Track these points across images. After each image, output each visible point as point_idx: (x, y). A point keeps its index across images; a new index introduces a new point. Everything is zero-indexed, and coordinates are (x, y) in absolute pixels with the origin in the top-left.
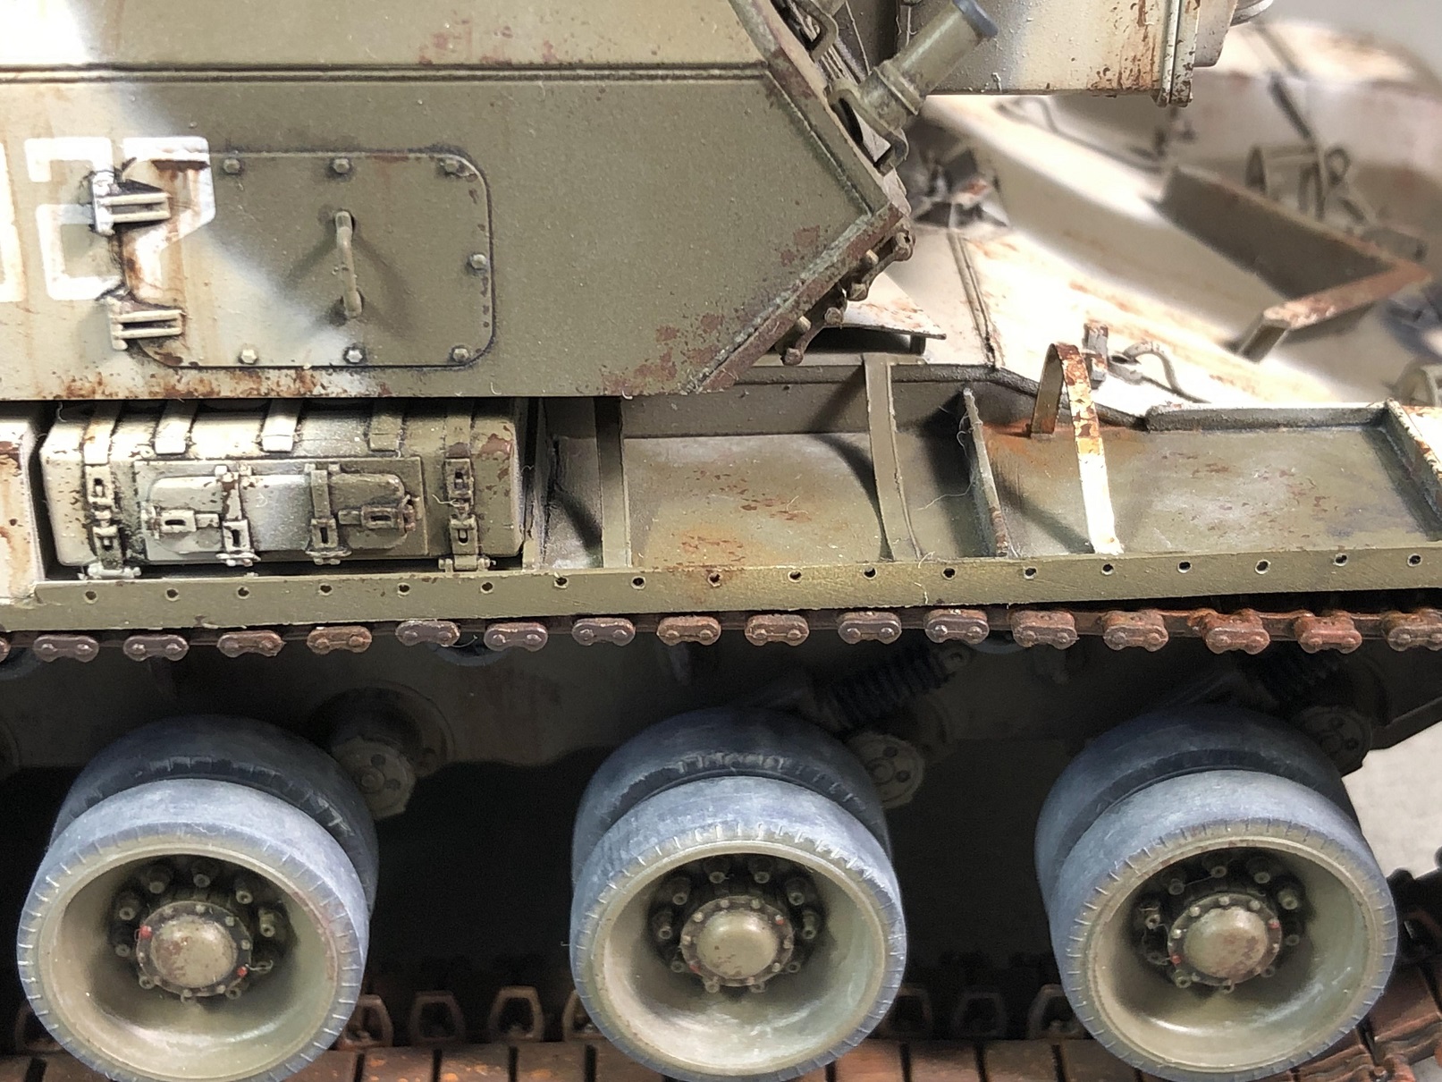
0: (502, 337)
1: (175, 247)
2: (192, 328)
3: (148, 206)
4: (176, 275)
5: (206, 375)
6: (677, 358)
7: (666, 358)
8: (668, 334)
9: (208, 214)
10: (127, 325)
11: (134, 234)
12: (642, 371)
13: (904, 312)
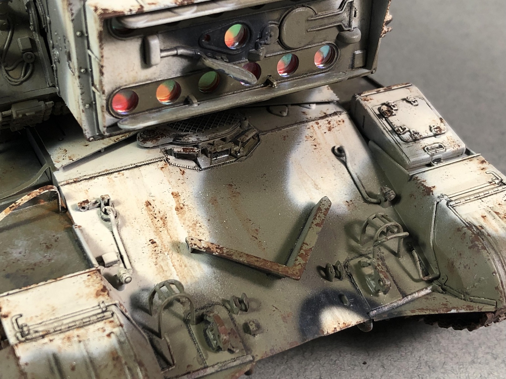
13: (67, 158)
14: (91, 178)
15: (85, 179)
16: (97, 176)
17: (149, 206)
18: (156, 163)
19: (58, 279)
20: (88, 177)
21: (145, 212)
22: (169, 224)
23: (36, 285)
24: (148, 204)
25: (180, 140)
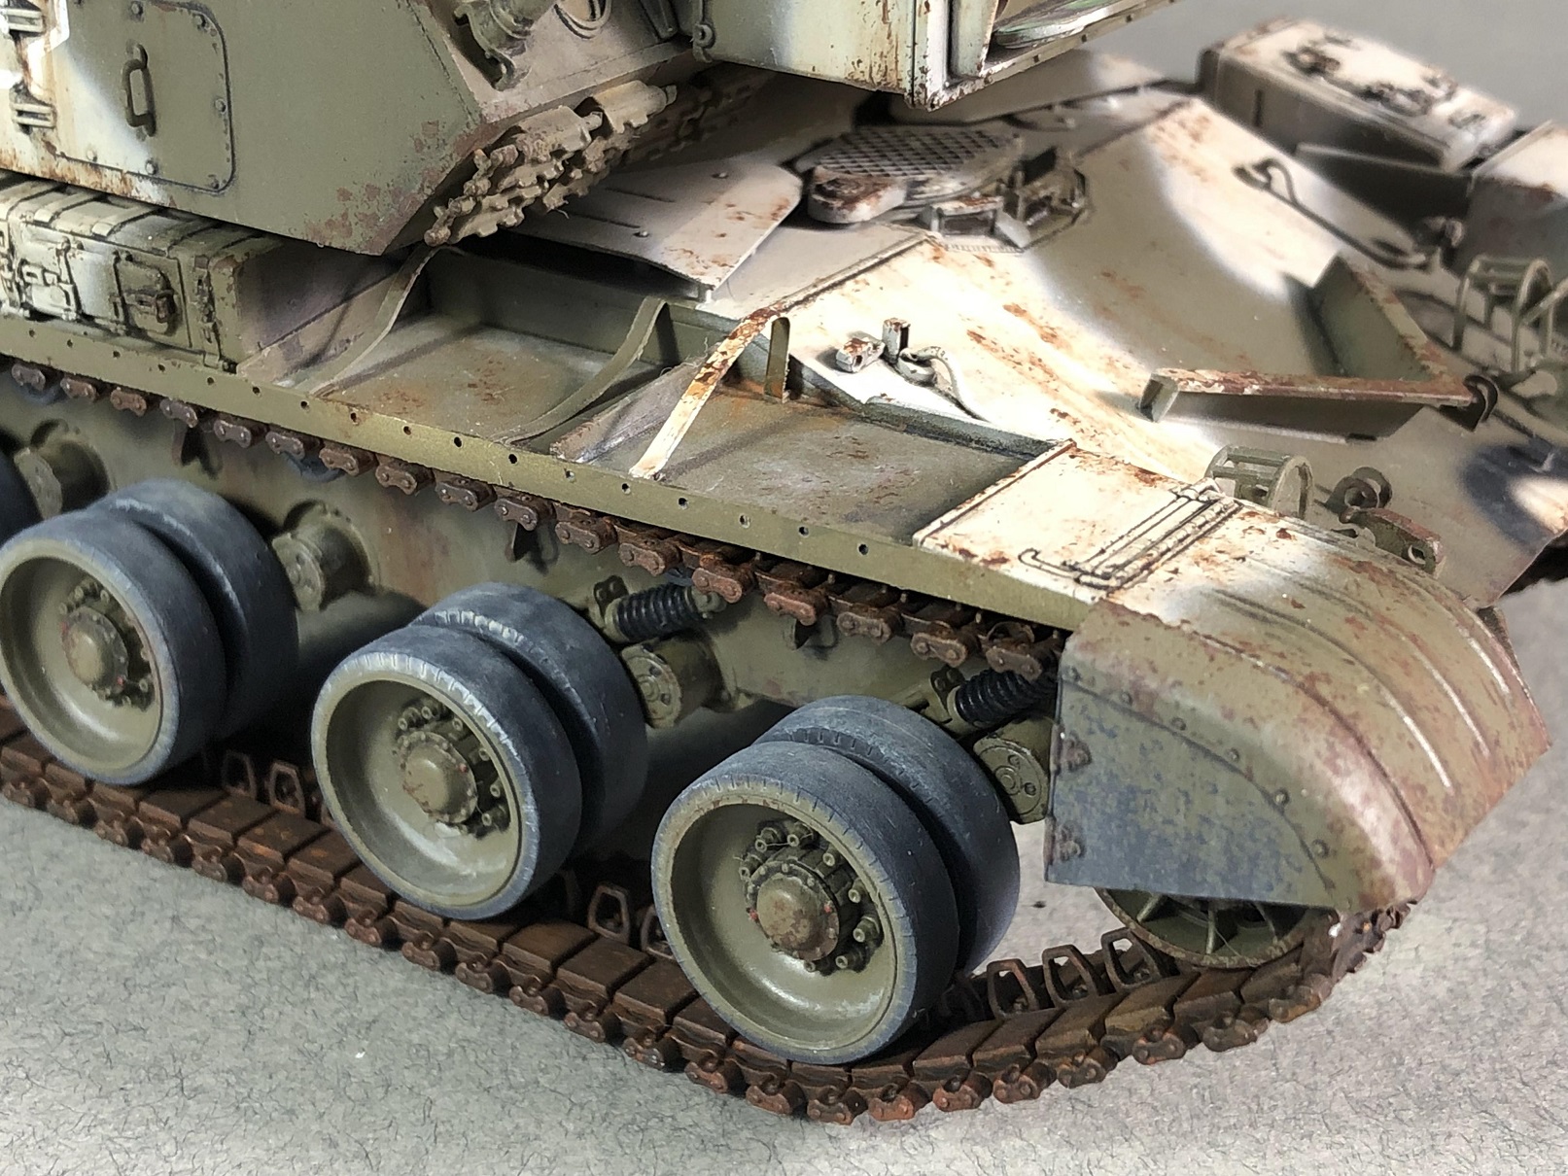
0: (240, 173)
1: (49, 55)
2: (60, 123)
3: (31, 20)
4: (50, 79)
5: (72, 165)
6: (352, 219)
7: (345, 216)
8: (345, 195)
9: (65, 34)
10: (21, 113)
11: (27, 40)
12: (330, 224)
13: (710, 264)
14: (806, 300)
15: (798, 303)
16: (817, 294)
17: (983, 342)
18: (913, 250)
19: (1017, 475)
20: (800, 297)
21: (986, 354)
22: (1058, 371)
23: (984, 497)
24: (978, 338)
25: (922, 193)
